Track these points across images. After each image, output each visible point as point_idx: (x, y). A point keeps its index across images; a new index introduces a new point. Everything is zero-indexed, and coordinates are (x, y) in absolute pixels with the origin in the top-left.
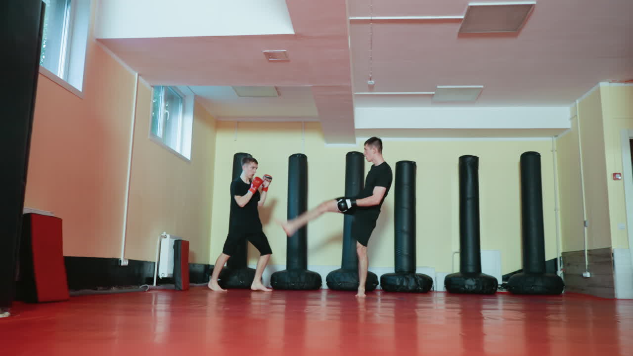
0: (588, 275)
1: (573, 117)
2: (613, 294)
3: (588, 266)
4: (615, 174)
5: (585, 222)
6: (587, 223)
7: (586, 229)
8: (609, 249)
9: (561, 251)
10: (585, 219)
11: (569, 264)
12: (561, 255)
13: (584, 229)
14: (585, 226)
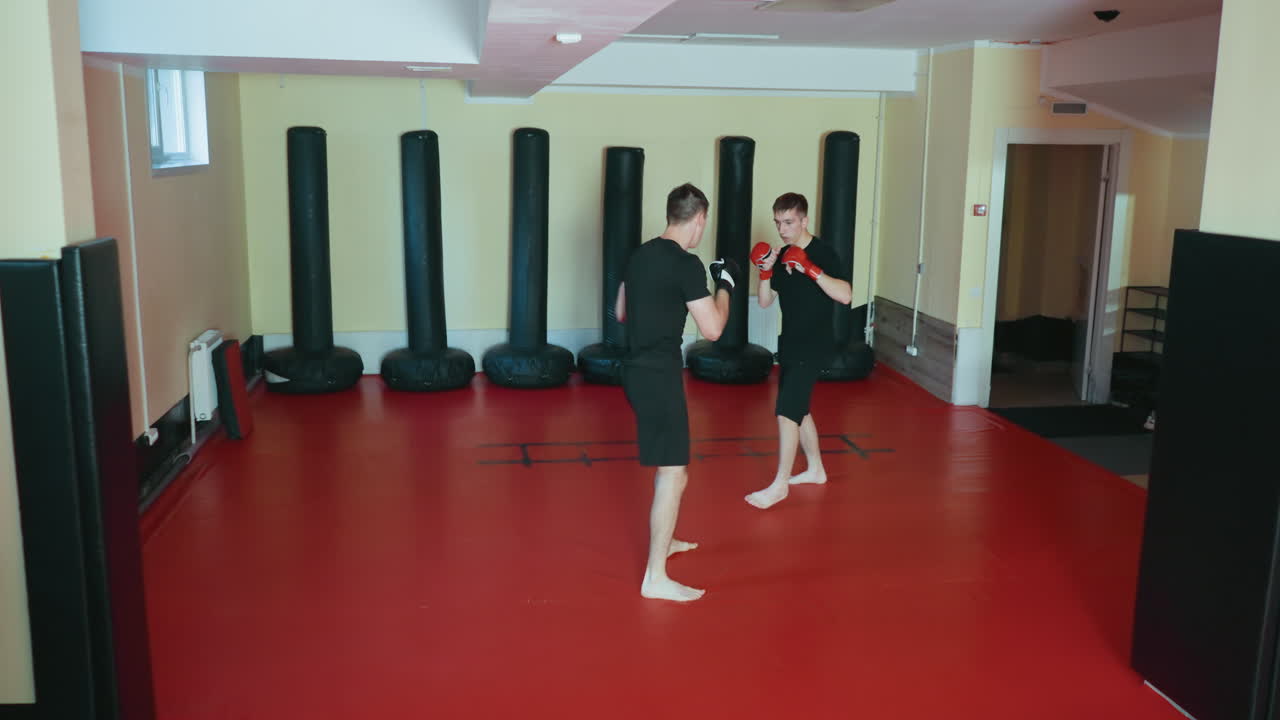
0: (914, 351)
1: (922, 76)
2: (950, 396)
3: (916, 336)
4: (977, 207)
5: (919, 267)
6: (923, 269)
7: (919, 276)
8: (953, 326)
9: (874, 292)
10: (921, 262)
11: (884, 320)
12: (872, 299)
13: (917, 276)
14: (919, 272)
